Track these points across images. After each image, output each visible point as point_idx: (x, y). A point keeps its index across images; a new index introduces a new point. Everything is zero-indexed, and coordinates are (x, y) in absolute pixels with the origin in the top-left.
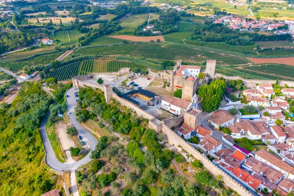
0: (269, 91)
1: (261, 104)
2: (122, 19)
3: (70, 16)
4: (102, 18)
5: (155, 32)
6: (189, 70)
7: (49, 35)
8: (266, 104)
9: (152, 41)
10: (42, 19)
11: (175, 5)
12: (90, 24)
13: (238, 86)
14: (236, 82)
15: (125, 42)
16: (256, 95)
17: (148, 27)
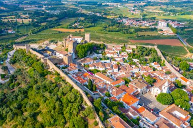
0: (118, 50)
1: (112, 55)
2: (62, 20)
3: (29, 18)
4: (50, 19)
5: (79, 27)
6: (76, 39)
7: (13, 28)
8: (115, 56)
9: (76, 31)
10: (11, 19)
11: (96, 12)
12: (41, 22)
13: (102, 47)
14: (100, 45)
15: (60, 32)
16: (111, 51)
17: (76, 24)
